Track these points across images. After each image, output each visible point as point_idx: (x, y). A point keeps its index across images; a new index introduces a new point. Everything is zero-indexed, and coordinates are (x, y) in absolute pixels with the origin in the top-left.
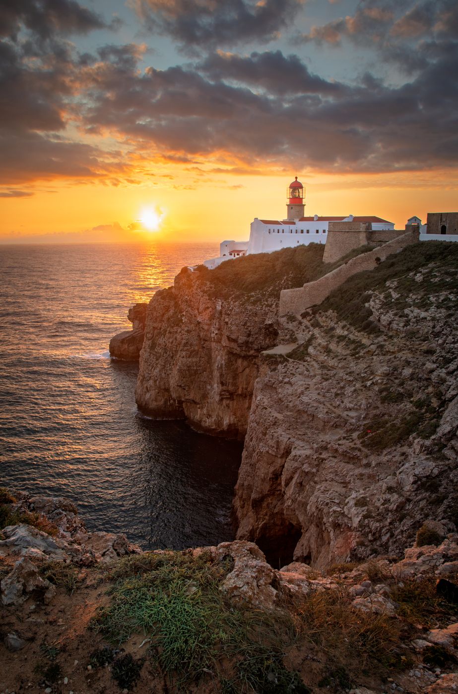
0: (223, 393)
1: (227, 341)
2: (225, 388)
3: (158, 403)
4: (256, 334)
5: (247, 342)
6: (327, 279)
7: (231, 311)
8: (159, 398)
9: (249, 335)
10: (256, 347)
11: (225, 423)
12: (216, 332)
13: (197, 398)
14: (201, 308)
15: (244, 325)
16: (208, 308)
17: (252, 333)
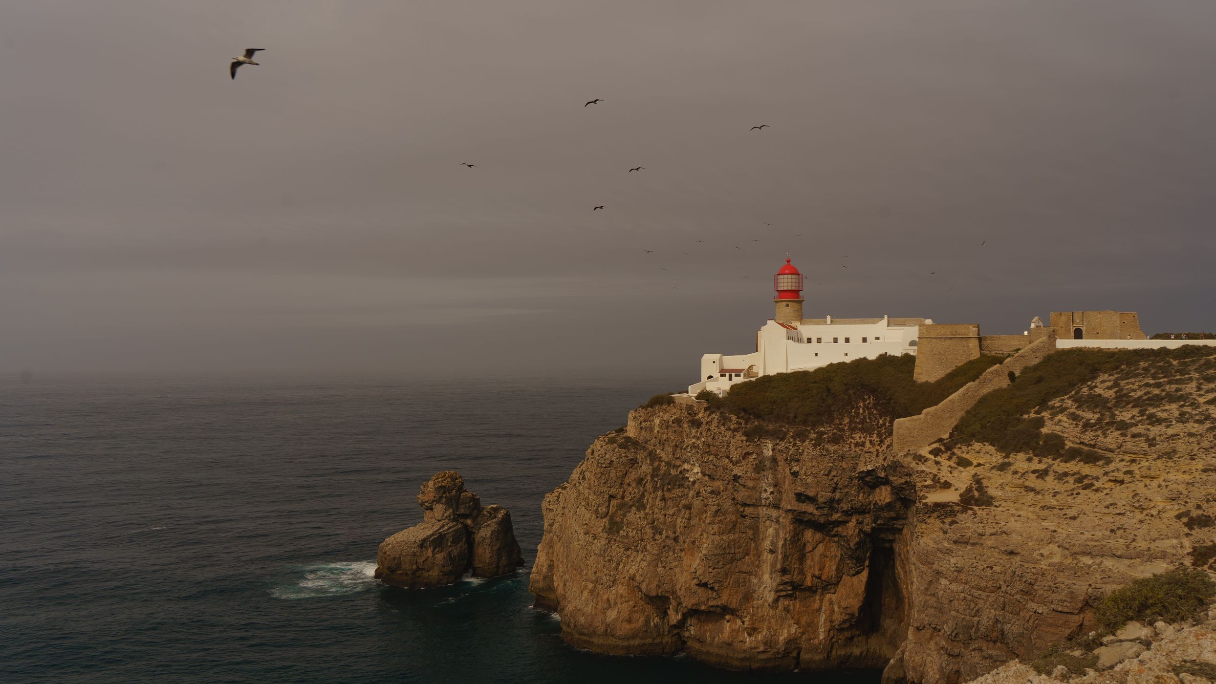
0: (781, 587)
1: (794, 502)
2: (786, 578)
3: (633, 626)
4: (846, 486)
5: (832, 501)
6: (952, 402)
7: (801, 454)
8: (635, 616)
9: (834, 490)
10: (845, 507)
11: (781, 638)
12: (770, 490)
13: (734, 601)
14: (735, 455)
15: (828, 475)
16: (748, 454)
17: (840, 486)
